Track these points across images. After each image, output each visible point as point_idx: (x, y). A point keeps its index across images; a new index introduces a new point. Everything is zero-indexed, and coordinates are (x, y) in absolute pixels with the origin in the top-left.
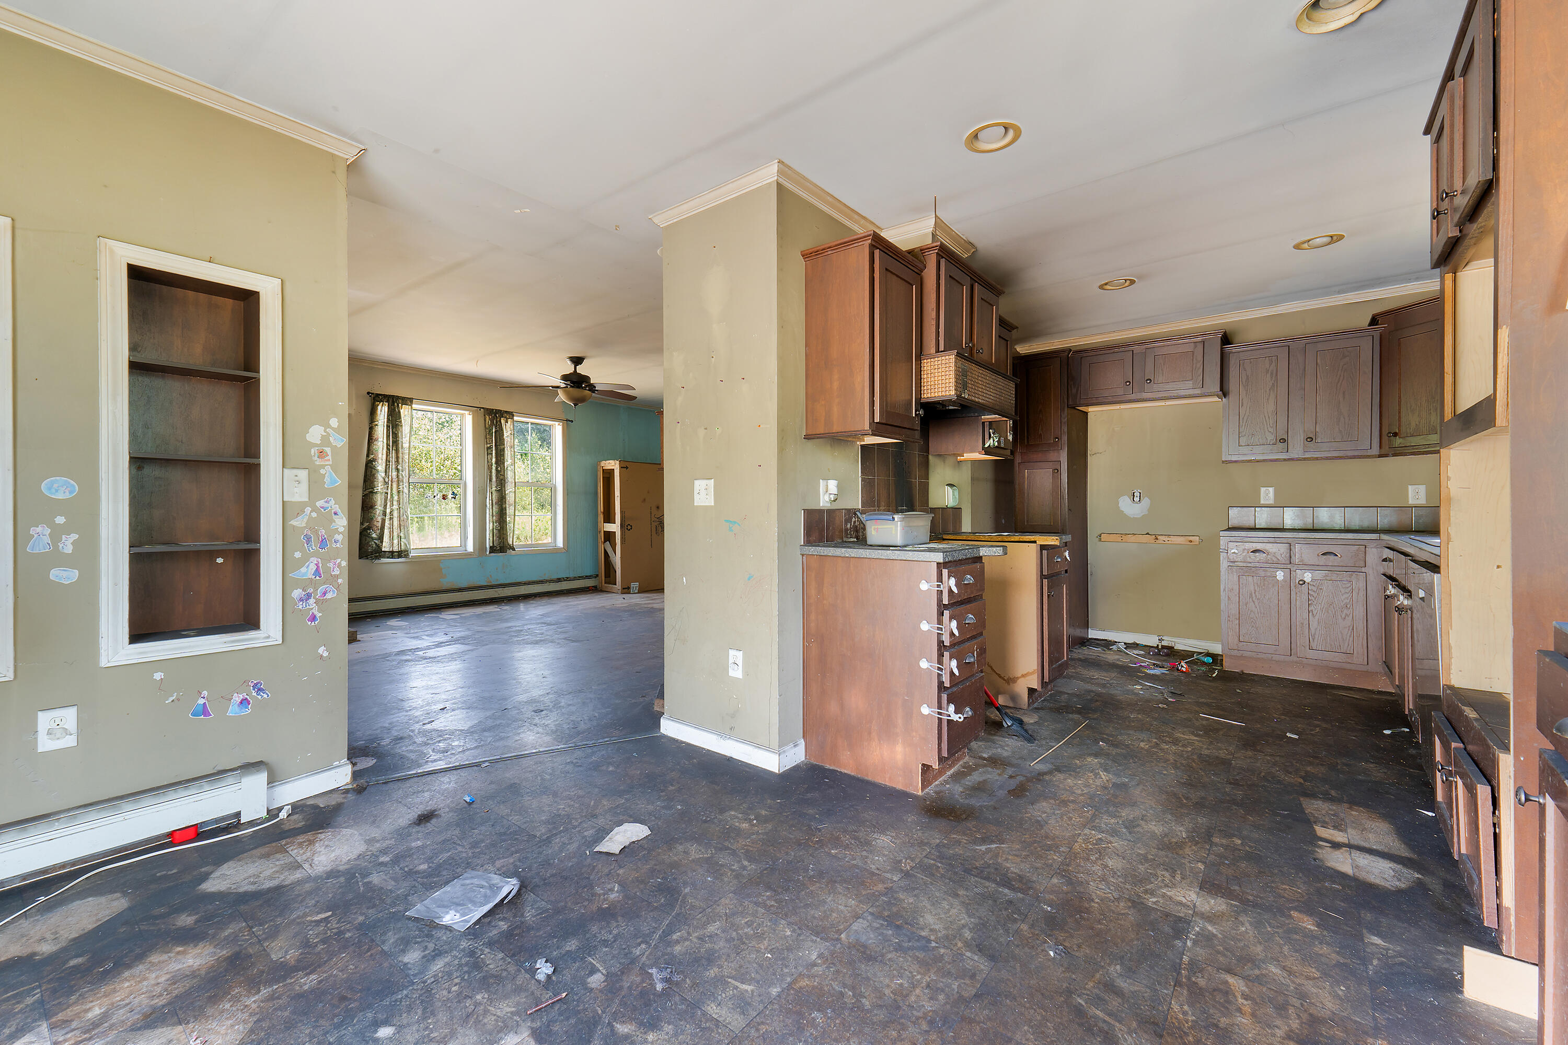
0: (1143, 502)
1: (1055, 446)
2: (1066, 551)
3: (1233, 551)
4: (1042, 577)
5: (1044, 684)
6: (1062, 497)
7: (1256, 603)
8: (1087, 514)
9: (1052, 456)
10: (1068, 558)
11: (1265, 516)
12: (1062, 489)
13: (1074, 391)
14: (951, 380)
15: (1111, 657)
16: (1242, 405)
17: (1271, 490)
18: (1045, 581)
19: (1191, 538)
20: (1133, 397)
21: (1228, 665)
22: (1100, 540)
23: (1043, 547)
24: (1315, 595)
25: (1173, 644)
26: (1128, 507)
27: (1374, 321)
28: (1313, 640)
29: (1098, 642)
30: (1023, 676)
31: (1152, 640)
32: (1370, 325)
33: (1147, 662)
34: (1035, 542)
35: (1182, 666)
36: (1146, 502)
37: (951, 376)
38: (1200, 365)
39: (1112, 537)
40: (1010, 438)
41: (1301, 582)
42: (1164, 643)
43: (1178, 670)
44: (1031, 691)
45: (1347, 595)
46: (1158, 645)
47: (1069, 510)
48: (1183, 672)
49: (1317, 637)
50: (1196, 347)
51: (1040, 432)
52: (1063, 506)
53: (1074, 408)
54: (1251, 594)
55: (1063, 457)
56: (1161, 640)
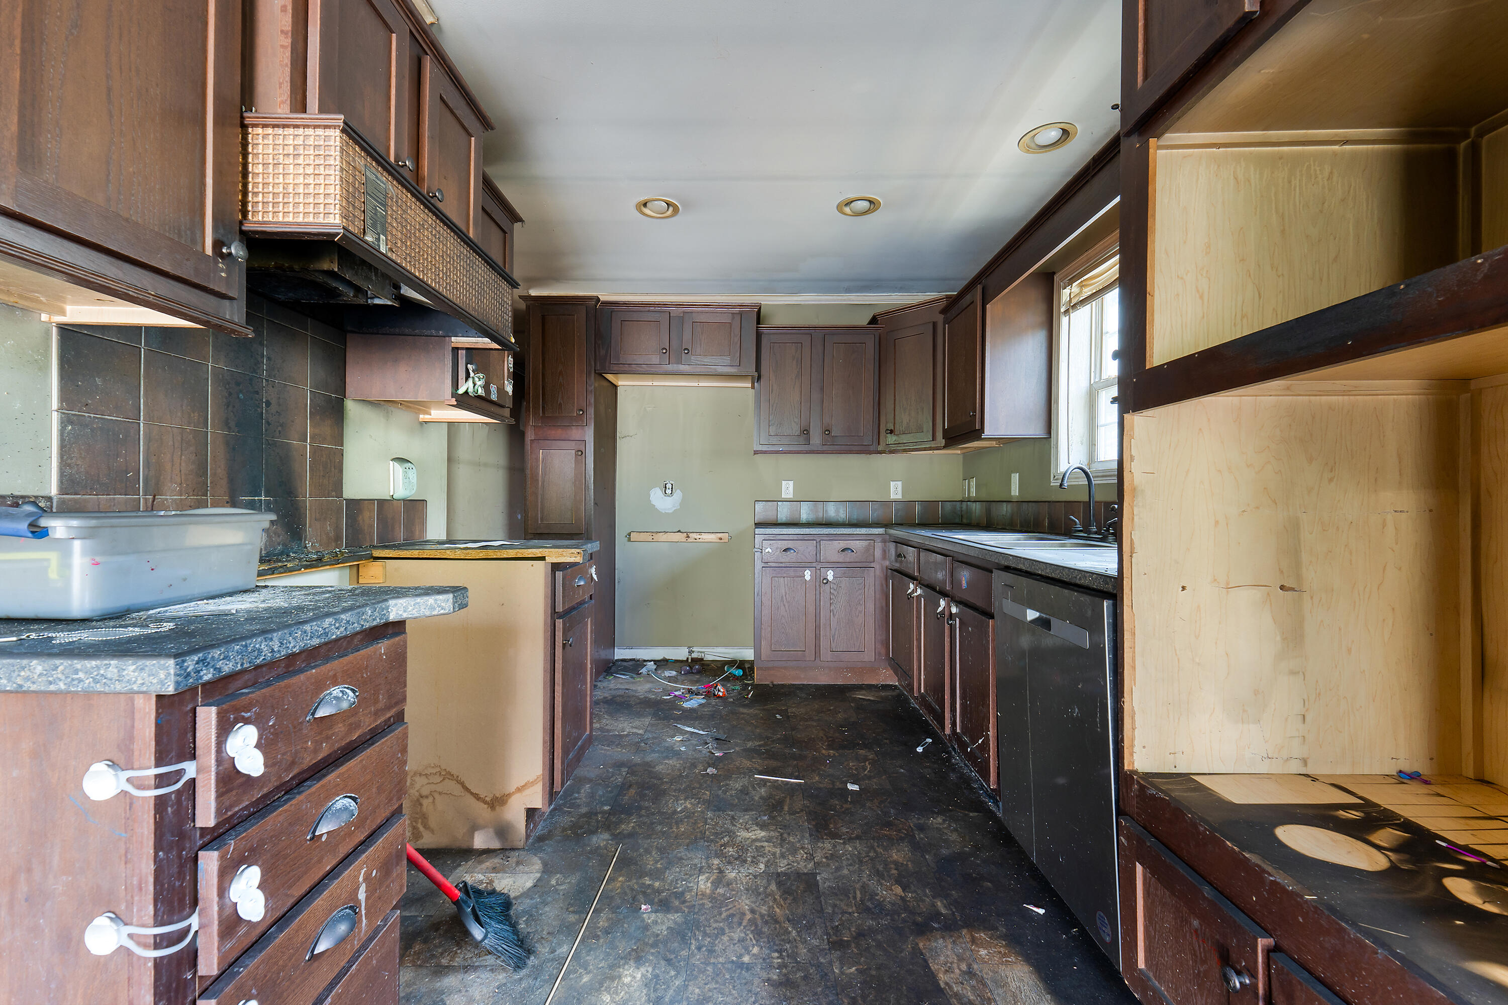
0: (675, 495)
1: (579, 420)
2: (591, 567)
3: (767, 551)
4: (554, 614)
5: (551, 794)
6: (587, 488)
7: (787, 606)
8: (615, 508)
9: (575, 433)
10: (595, 577)
11: (785, 510)
12: (587, 476)
13: (603, 352)
14: (331, 190)
15: (641, 688)
16: (772, 392)
17: (791, 483)
18: (559, 623)
19: (720, 535)
20: (670, 367)
21: (758, 677)
22: (629, 540)
23: (556, 567)
24: (835, 593)
25: (703, 655)
26: (662, 502)
27: (874, 320)
28: (833, 640)
29: (625, 664)
30: (519, 790)
31: (681, 653)
32: (870, 323)
33: (680, 688)
34: (543, 558)
35: (719, 691)
36: (678, 494)
37: (331, 180)
38: (737, 339)
39: (643, 537)
40: (509, 389)
41: (825, 581)
42: (694, 655)
43: (714, 695)
44: (531, 813)
45: (860, 592)
46: (688, 658)
47: (596, 504)
48: (719, 697)
49: (836, 636)
50: (733, 318)
51: (560, 400)
52: (588, 498)
53: (601, 375)
54: (782, 597)
55: (589, 435)
56: (691, 652)
